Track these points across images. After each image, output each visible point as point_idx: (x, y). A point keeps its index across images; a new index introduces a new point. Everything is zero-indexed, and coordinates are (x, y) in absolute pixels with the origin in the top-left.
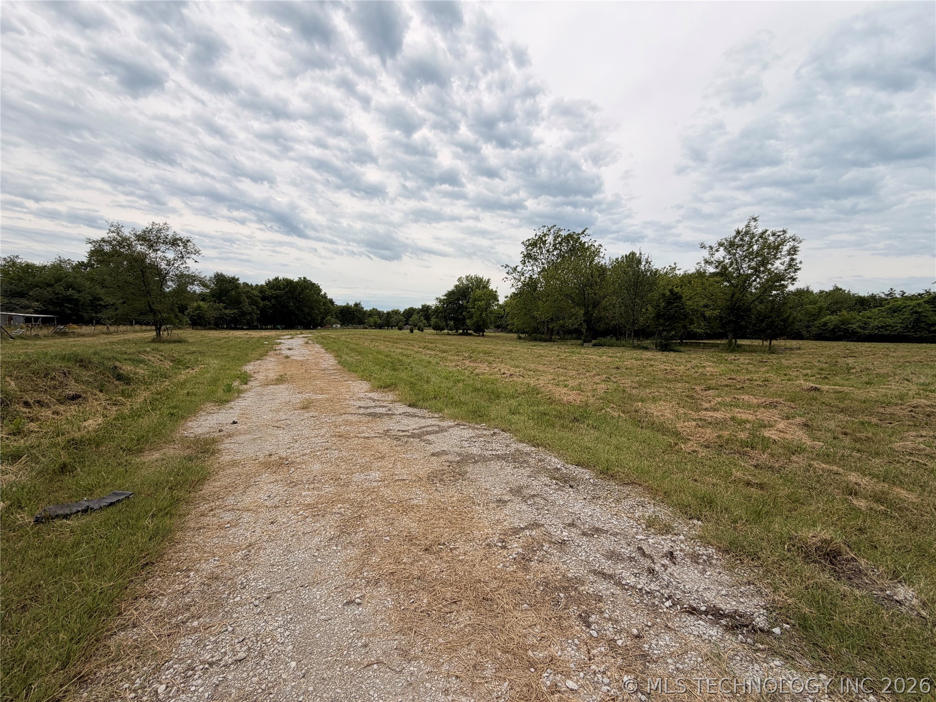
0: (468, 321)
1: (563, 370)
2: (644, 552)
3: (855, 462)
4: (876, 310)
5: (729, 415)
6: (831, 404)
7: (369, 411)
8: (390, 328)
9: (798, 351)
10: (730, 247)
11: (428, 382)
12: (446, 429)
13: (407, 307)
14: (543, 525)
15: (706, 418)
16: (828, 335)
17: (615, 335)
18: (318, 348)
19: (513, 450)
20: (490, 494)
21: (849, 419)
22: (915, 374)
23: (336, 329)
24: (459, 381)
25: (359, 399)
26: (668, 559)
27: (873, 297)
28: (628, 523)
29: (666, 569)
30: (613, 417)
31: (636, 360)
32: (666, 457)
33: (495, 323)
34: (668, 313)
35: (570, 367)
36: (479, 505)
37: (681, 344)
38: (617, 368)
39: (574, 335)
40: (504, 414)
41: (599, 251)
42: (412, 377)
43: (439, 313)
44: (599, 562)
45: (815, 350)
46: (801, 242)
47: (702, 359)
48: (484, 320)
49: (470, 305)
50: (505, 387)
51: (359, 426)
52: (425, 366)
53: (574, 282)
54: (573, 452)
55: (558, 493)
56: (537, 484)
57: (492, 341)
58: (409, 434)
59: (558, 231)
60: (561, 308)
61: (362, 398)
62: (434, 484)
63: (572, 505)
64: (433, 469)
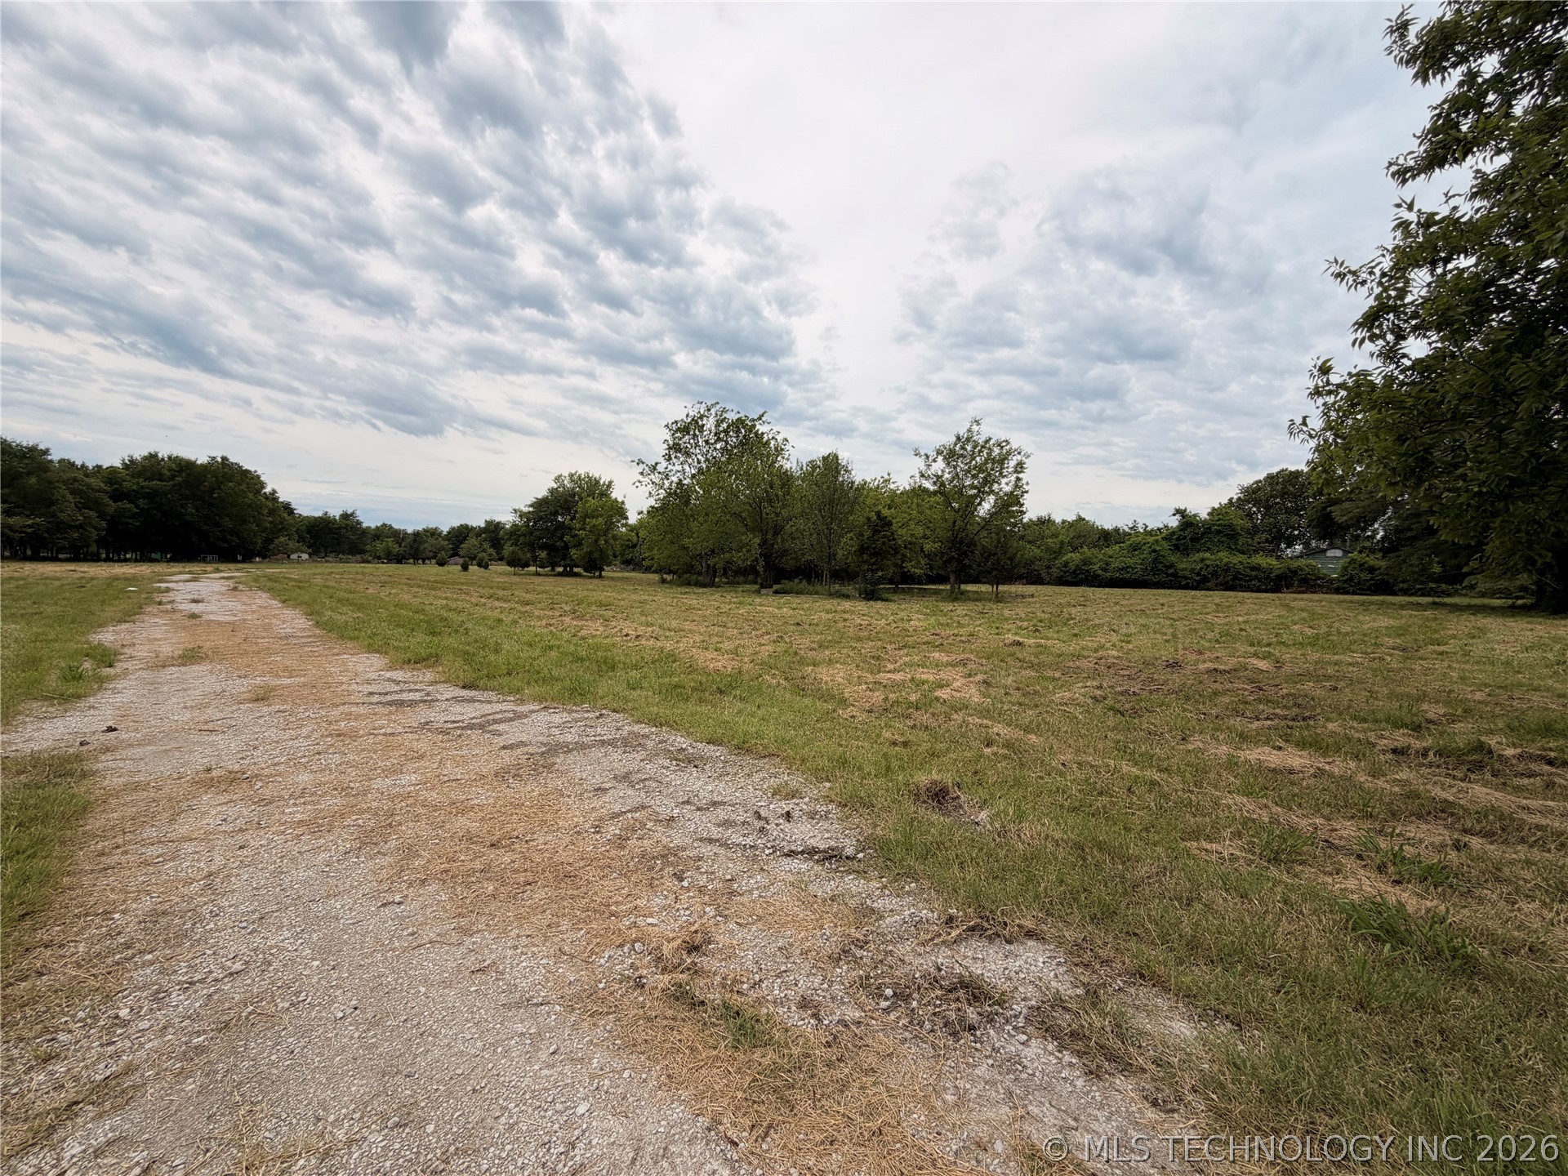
0: (573, 551)
1: (720, 628)
2: (761, 816)
3: (1009, 715)
4: (1117, 547)
5: (910, 676)
6: (1025, 659)
7: (389, 698)
8: (420, 561)
9: (1029, 599)
10: (950, 457)
11: (496, 651)
12: (526, 715)
13: (456, 524)
14: (650, 806)
15: (883, 681)
16: (1069, 578)
17: (807, 577)
18: (262, 598)
19: (625, 733)
20: (586, 784)
21: (1032, 674)
22: (1127, 624)
23: (299, 561)
24: (551, 648)
25: (368, 682)
26: (784, 818)
27: (1117, 530)
28: (754, 793)
29: (778, 827)
31: (827, 613)
32: (818, 725)
33: (622, 555)
34: (874, 546)
35: (731, 625)
36: (569, 796)
37: (895, 591)
38: (798, 624)
39: (748, 577)
40: (618, 689)
41: (783, 449)
42: (468, 644)
43: (520, 536)
44: (708, 830)
47: (913, 610)
48: (601, 550)
49: (576, 524)
50: (627, 655)
51: (374, 719)
52: (492, 626)
53: (746, 496)
54: (707, 728)
55: (677, 773)
56: (651, 767)
57: (615, 586)
58: (465, 725)
59: (722, 411)
60: (727, 535)
61: (374, 680)
62: (505, 780)
63: (691, 784)
64: (503, 764)
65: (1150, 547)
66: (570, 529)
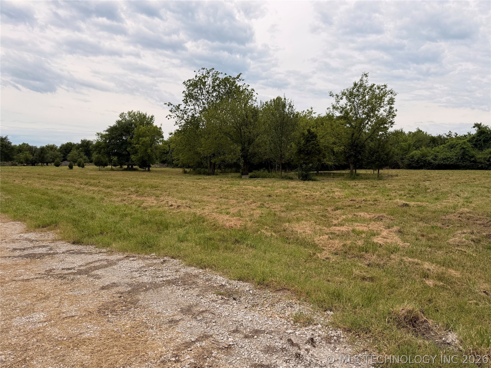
0: (132, 157)
1: (225, 200)
2: (293, 342)
3: (428, 255)
4: (441, 146)
5: (351, 228)
6: (415, 215)
7: (26, 252)
8: (45, 164)
9: (397, 178)
10: (350, 96)
11: (92, 218)
12: (115, 262)
13: (65, 142)
14: (211, 336)
15: (336, 232)
16: (414, 165)
17: (267, 168)
19: (182, 274)
20: (162, 316)
21: (425, 225)
22: (462, 191)
24: (126, 215)
25: (13, 241)
26: (310, 344)
27: (440, 137)
28: (281, 322)
29: (308, 352)
30: (266, 237)
31: (284, 189)
32: (307, 265)
33: (161, 158)
34: (307, 149)
35: (231, 197)
36: (152, 328)
37: (317, 174)
38: (270, 196)
39: (234, 169)
40: (173, 242)
41: (252, 95)
42: (75, 214)
43: (101, 148)
44: (259, 357)
45: (407, 176)
46: (396, 95)
47: (333, 185)
48: (149, 156)
49: (134, 141)
50: (173, 218)
51: (16, 269)
52: (89, 202)
53: (232, 122)
54: (236, 269)
55: (224, 306)
56: (205, 301)
57: (159, 176)
58: (76, 271)
59: (216, 74)
60: (222, 145)
61: (17, 239)
62: (105, 315)
63: (235, 315)
64: (103, 302)
65: (461, 146)
66: (130, 144)
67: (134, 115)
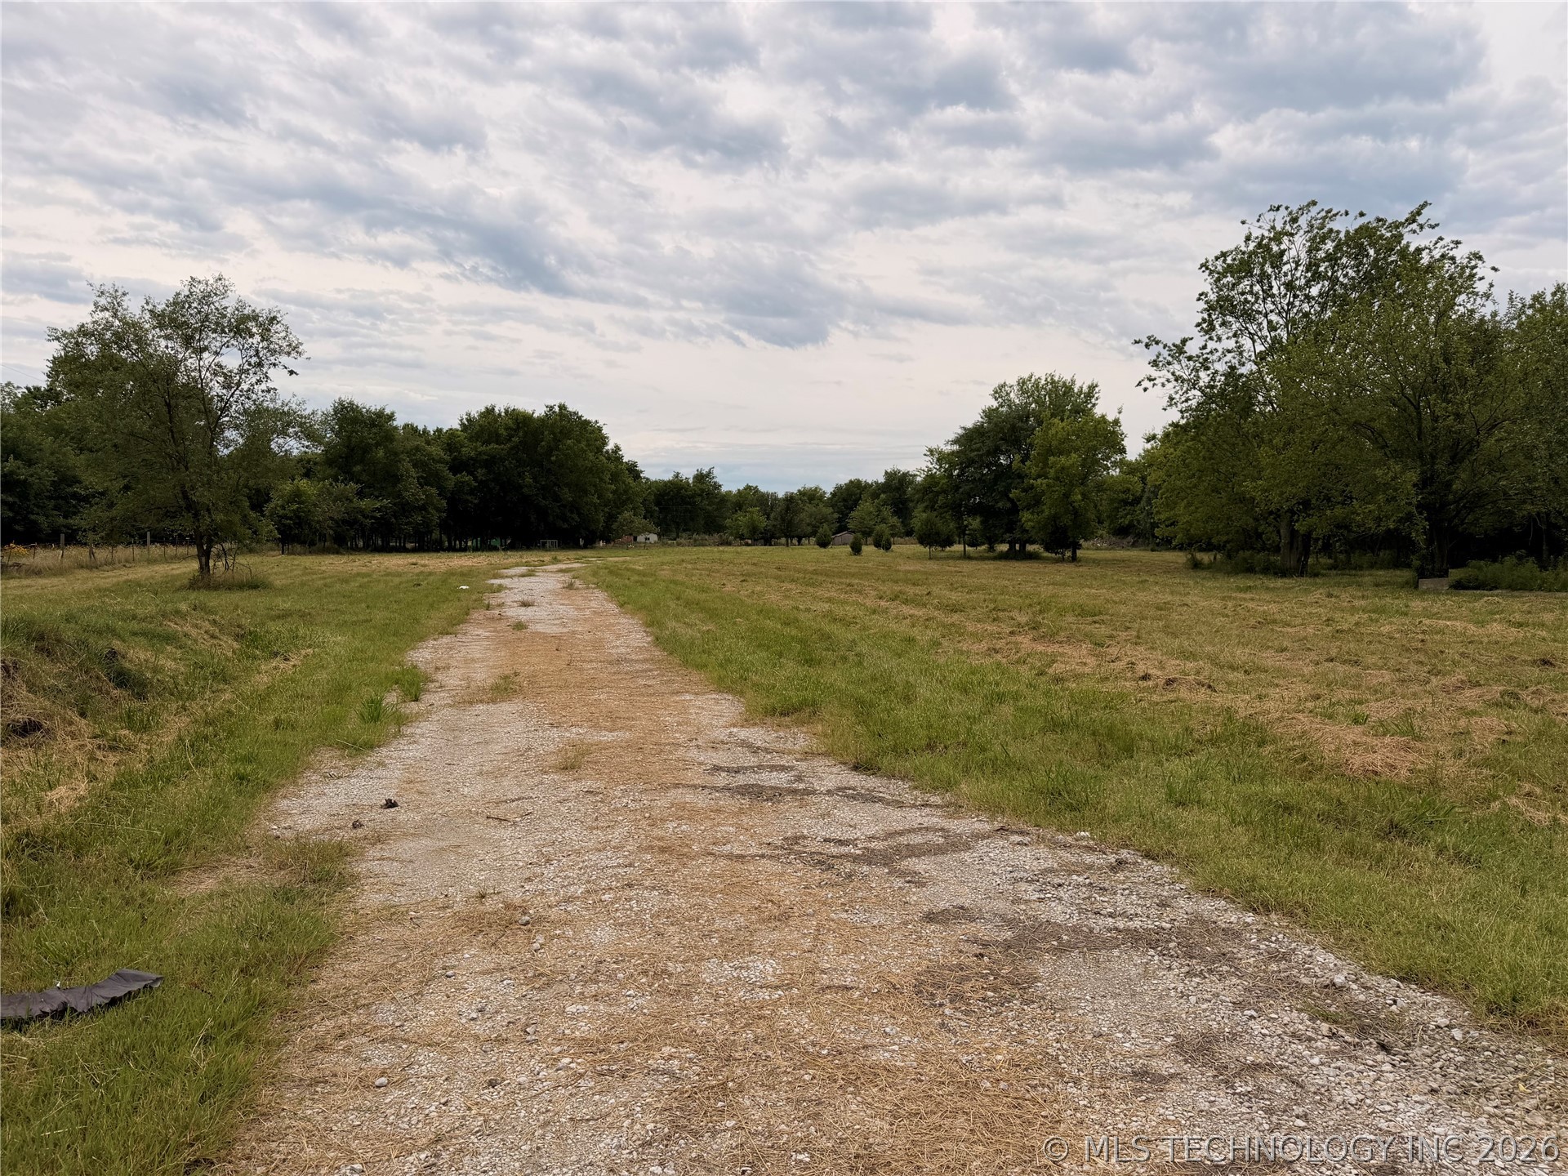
0: (1026, 517)
1: (1346, 667)
7: (741, 780)
8: (795, 541)
11: (907, 699)
12: (967, 842)
13: (844, 479)
17: (1535, 551)
18: (598, 600)
19: (1181, 917)
20: (1112, 1051)
23: (647, 546)
24: (1001, 698)
25: (715, 745)
30: (1530, 827)
33: (1113, 519)
35: (1372, 659)
36: (1077, 1082)
38: (1545, 662)
39: (1385, 554)
40: (1149, 803)
41: (1472, 276)
42: (863, 683)
43: (938, 494)
48: (1075, 512)
49: (1031, 468)
50: (1153, 721)
51: (716, 822)
52: (899, 652)
53: (1383, 383)
54: (1390, 934)
55: (1339, 1064)
56: (1265, 1031)
57: (1104, 576)
58: (858, 852)
59: (1324, 218)
60: (1337, 467)
61: (722, 742)
62: (935, 1006)
63: (1388, 1108)
64: (930, 960)
66: (1021, 476)
67: (1037, 387)
